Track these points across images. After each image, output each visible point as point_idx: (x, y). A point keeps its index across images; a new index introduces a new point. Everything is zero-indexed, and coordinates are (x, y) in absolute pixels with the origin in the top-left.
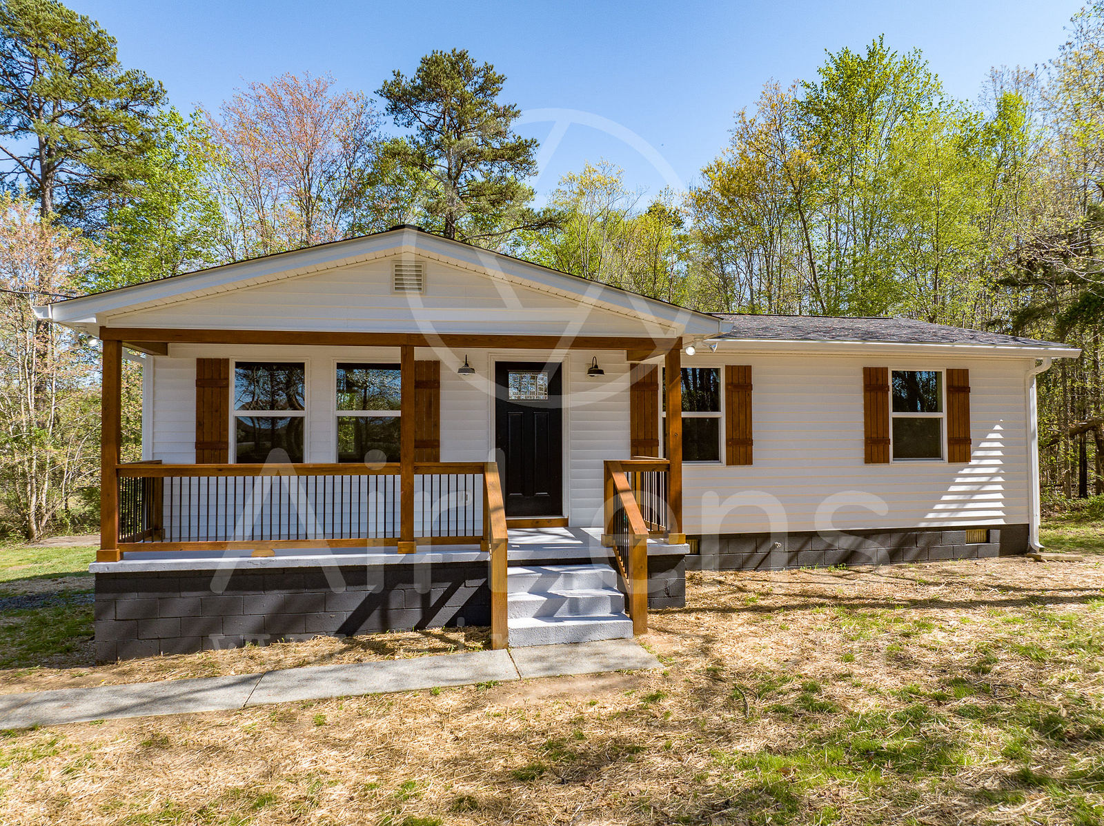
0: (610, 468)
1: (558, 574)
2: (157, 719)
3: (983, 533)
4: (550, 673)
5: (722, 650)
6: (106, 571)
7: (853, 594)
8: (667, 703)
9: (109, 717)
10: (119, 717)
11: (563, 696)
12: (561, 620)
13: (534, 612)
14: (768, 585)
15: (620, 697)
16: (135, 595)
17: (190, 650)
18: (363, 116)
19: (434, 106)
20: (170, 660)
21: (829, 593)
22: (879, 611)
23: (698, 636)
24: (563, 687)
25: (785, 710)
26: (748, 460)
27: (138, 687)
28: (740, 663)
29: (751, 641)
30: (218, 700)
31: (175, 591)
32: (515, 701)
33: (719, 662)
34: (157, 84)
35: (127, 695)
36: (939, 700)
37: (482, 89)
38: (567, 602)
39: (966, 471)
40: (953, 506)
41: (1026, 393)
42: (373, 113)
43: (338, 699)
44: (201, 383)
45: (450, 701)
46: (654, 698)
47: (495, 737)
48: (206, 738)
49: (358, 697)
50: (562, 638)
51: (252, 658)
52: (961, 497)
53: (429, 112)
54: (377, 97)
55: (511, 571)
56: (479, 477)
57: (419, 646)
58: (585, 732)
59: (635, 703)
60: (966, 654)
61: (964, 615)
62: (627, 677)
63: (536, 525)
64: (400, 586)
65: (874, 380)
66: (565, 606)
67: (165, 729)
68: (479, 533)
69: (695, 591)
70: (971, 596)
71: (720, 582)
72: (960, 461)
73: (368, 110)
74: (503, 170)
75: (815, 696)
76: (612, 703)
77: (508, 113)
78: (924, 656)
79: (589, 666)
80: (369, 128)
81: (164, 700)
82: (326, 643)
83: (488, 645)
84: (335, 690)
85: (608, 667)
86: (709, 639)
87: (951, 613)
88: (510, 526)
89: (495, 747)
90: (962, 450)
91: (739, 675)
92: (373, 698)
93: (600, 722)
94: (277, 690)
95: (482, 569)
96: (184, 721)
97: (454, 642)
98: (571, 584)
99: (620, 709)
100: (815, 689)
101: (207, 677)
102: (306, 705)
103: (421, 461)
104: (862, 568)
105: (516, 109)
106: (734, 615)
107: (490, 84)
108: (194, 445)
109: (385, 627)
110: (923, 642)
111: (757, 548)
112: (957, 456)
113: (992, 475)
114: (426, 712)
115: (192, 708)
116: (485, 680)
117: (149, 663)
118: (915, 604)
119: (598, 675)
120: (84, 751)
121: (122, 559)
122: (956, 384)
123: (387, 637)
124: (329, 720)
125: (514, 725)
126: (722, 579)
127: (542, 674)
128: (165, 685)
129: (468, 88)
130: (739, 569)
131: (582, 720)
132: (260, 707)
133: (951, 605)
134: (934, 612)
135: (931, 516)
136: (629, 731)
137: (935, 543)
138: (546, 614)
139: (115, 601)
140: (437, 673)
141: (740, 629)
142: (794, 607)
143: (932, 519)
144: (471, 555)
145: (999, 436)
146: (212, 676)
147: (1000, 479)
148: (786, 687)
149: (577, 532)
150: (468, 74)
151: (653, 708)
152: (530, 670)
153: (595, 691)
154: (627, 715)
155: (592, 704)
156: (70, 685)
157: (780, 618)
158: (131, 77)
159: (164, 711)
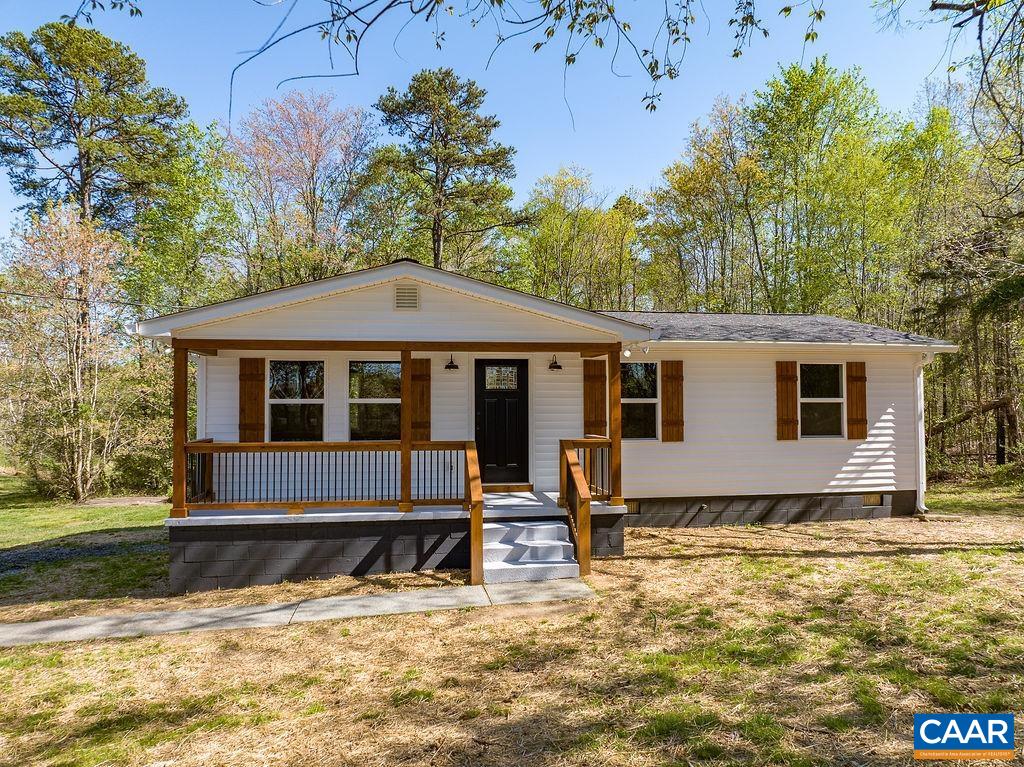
0: (565, 445)
1: (523, 528)
2: (228, 631)
3: (878, 497)
4: (515, 601)
5: (646, 587)
6: (178, 525)
7: (759, 546)
8: (598, 623)
9: (193, 630)
10: (199, 630)
11: (523, 617)
12: (524, 563)
13: (503, 558)
14: (693, 539)
15: (565, 618)
16: (199, 543)
17: (241, 586)
18: (363, 130)
19: (423, 118)
20: (226, 593)
21: (741, 545)
22: (775, 559)
23: (629, 576)
24: (523, 611)
25: (683, 627)
26: (680, 438)
27: (209, 611)
28: (658, 595)
29: (669, 581)
30: (268, 620)
31: (229, 540)
32: (487, 620)
33: (642, 595)
34: (179, 100)
35: (201, 616)
36: (797, 621)
37: (466, 102)
38: (529, 550)
39: (864, 446)
40: (853, 476)
41: (914, 381)
42: (372, 126)
43: (357, 618)
44: (243, 377)
45: (440, 620)
46: (589, 619)
47: (472, 643)
48: (265, 644)
49: (372, 617)
50: (524, 577)
51: (289, 591)
52: (859, 468)
53: (419, 122)
54: (374, 111)
55: (486, 526)
56: (461, 452)
57: (416, 582)
58: (536, 640)
59: (575, 621)
60: (831, 590)
61: (842, 563)
62: (571, 605)
63: (508, 490)
64: (400, 537)
65: (784, 371)
66: (528, 552)
67: (234, 638)
68: (462, 496)
69: (633, 543)
70: (854, 547)
71: (654, 536)
72: (858, 438)
73: (367, 122)
74: (485, 173)
75: (708, 618)
76: (559, 622)
77: (490, 124)
78: (799, 591)
79: (544, 597)
80: (368, 139)
81: (231, 619)
82: (344, 581)
83: (468, 583)
84: (356, 612)
85: (557, 597)
86: (638, 579)
87: (832, 560)
88: (486, 491)
89: (472, 649)
90: (859, 429)
91: (656, 604)
92: (383, 618)
93: (548, 634)
94: (311, 613)
95: (464, 525)
96: (247, 633)
97: (442, 580)
98: (533, 536)
99: (564, 626)
100: (709, 613)
101: (258, 605)
102: (334, 623)
103: (416, 440)
104: (774, 526)
105: (496, 120)
106: (661, 562)
107: (473, 98)
108: (238, 427)
109: (388, 569)
110: (802, 582)
111: (687, 510)
112: (855, 433)
113: (885, 450)
114: (422, 627)
115: (251, 625)
116: (465, 606)
117: (211, 595)
118: (806, 554)
119: (551, 603)
120: (180, 652)
121: (188, 515)
122: (854, 374)
123: (391, 576)
124: (352, 632)
125: (486, 636)
126: (656, 533)
127: (508, 602)
128: (228, 609)
129: (454, 103)
130: (673, 526)
131: (535, 632)
132: (301, 624)
133: (834, 555)
134: (821, 560)
135: (833, 483)
136: (569, 640)
137: (837, 506)
138: (513, 559)
139: (184, 548)
140: (430, 601)
141: (663, 572)
142: (708, 556)
143: (834, 485)
144: (456, 514)
145: (891, 417)
146: (261, 604)
147: (892, 453)
148: (688, 611)
149: (540, 495)
150: (452, 89)
151: (588, 626)
152: (499, 599)
153: (546, 615)
154: (569, 630)
155: (544, 622)
156: (156, 609)
157: (697, 563)
158: (158, 93)
159: (232, 626)
